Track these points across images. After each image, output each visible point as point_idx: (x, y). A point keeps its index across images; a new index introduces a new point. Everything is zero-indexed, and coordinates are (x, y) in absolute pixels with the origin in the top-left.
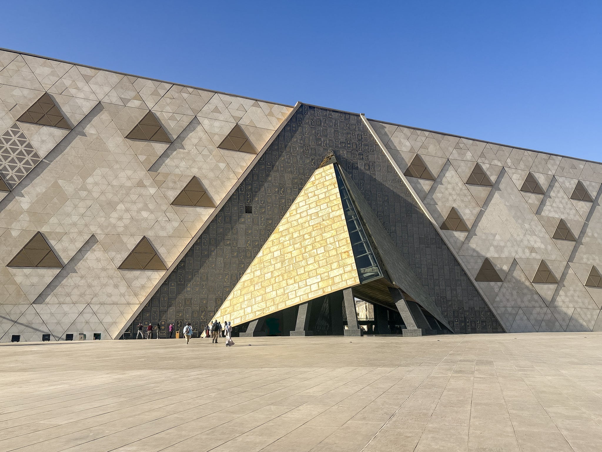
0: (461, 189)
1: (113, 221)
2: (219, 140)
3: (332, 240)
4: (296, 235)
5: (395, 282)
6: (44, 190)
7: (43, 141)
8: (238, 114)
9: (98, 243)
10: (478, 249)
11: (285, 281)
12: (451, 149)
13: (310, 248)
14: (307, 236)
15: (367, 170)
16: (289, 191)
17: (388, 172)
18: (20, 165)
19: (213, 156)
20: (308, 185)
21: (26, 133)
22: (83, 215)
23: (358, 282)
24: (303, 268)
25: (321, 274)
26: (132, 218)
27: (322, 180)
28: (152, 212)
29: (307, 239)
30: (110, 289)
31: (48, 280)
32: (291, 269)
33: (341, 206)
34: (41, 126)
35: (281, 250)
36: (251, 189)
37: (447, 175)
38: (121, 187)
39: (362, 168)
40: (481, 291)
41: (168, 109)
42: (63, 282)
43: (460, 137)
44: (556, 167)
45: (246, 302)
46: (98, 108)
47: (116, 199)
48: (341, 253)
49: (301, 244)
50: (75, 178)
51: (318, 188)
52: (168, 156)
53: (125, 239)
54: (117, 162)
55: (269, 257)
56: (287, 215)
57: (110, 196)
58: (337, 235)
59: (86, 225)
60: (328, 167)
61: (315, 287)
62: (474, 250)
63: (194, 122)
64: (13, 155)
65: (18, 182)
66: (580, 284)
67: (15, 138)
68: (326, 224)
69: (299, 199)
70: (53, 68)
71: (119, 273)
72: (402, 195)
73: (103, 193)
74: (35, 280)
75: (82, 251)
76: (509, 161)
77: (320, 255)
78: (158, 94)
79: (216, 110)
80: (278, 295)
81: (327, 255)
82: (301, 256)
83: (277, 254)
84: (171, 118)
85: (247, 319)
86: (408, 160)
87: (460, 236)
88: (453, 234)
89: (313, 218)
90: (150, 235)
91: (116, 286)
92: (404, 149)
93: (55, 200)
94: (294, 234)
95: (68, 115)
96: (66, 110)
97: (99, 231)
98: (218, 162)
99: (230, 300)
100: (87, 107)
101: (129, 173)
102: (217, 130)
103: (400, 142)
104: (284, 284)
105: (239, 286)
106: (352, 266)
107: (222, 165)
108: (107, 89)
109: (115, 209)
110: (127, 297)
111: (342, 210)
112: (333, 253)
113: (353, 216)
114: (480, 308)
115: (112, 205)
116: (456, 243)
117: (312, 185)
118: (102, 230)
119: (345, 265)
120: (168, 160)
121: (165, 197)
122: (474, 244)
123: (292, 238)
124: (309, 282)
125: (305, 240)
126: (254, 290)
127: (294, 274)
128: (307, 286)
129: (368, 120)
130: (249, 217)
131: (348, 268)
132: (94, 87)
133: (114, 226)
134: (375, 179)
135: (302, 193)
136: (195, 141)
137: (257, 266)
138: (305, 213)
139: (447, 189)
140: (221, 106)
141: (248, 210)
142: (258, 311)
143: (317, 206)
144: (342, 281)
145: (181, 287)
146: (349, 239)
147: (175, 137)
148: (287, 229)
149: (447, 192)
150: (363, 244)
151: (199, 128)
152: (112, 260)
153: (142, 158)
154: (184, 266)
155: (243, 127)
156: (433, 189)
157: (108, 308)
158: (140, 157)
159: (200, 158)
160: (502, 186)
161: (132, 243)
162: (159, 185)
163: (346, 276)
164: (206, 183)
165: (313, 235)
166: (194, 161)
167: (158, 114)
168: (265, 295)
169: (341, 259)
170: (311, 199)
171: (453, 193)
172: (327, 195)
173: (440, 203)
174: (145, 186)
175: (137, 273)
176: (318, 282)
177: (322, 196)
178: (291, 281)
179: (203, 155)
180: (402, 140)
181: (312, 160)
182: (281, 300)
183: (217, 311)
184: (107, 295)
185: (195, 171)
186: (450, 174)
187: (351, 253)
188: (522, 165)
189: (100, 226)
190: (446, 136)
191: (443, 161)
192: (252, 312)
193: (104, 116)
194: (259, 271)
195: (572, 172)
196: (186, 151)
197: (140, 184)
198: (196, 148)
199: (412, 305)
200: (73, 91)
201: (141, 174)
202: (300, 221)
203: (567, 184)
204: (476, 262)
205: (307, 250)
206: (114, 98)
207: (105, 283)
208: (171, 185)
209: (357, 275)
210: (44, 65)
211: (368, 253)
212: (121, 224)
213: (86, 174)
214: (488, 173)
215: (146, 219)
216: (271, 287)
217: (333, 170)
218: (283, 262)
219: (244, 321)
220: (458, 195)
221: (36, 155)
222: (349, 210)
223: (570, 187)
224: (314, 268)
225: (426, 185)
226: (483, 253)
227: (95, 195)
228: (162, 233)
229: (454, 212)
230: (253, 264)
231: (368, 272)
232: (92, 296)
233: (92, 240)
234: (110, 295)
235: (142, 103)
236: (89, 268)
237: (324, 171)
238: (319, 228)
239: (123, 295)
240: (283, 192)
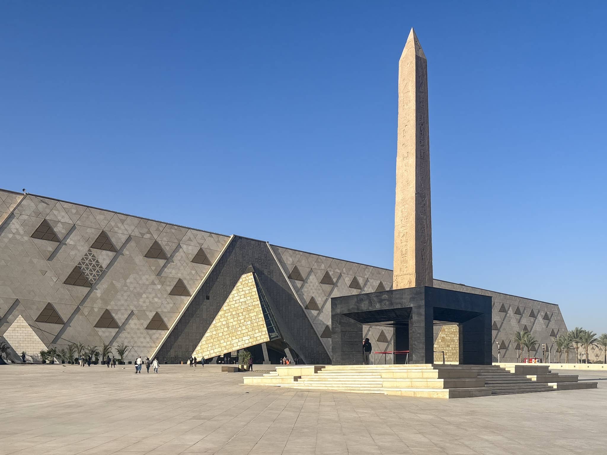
0: (317, 286)
1: (141, 303)
2: (191, 257)
3: (254, 318)
4: (234, 313)
5: (285, 340)
6: (107, 287)
7: (104, 259)
8: (201, 241)
9: (135, 315)
10: (323, 320)
11: (231, 338)
12: (313, 263)
13: (243, 321)
14: (240, 314)
15: (269, 275)
16: (228, 287)
17: (280, 276)
18: (94, 273)
19: (189, 267)
20: (238, 284)
21: (95, 255)
22: (126, 300)
23: (269, 340)
24: (240, 331)
25: (250, 335)
26: (150, 302)
27: (247, 282)
28: (159, 298)
29: (241, 316)
30: (142, 340)
31: (114, 334)
32: (234, 332)
33: (258, 299)
34: (102, 250)
35: (226, 320)
36: (209, 286)
37: (310, 278)
38: (143, 284)
39: (267, 274)
40: (323, 343)
41: (165, 239)
42: (120, 335)
43: (319, 255)
44: (369, 273)
45: (210, 348)
46: (129, 239)
47: (141, 291)
48: (260, 325)
49: (237, 318)
50: (120, 280)
51: (245, 287)
52: (166, 267)
53: (148, 313)
54: (141, 270)
55: (220, 324)
56: (228, 301)
57: (138, 289)
58: (257, 315)
59: (128, 306)
60: (249, 274)
61: (247, 342)
62: (321, 321)
63: (179, 247)
64: (90, 267)
65: (94, 282)
66: (374, 340)
67: (90, 257)
68: (251, 309)
69: (234, 292)
70: (104, 215)
71: (145, 331)
72: (286, 290)
73: (135, 288)
74: (107, 334)
75: (127, 319)
76: (344, 269)
77: (249, 325)
78: (159, 230)
79: (190, 239)
80: (228, 344)
81: (253, 325)
82: (238, 325)
83: (224, 323)
84: (166, 245)
85: (212, 356)
86: (291, 269)
87: (315, 313)
88: (311, 312)
89: (243, 304)
90: (159, 310)
91: (145, 338)
92: (289, 263)
93: (112, 292)
94: (233, 312)
95: (115, 244)
96: (113, 240)
97: (135, 309)
98: (191, 270)
99: (201, 346)
100: (124, 238)
101: (147, 276)
102: (190, 252)
103: (287, 259)
104: (230, 339)
105: (204, 339)
106: (266, 332)
107: (193, 272)
108: (133, 227)
109: (141, 297)
110: (150, 343)
111: (259, 301)
112: (255, 324)
113: (264, 305)
114: (322, 352)
115: (140, 295)
116: (312, 316)
117: (241, 284)
118: (136, 308)
119: (262, 332)
120: (166, 269)
121: (166, 290)
122: (321, 318)
123: (232, 315)
124: (244, 338)
125: (239, 316)
126: (214, 342)
127: (235, 334)
128: (243, 341)
129: (270, 245)
130: (208, 301)
131: (264, 333)
132: (126, 226)
133: (142, 307)
134: (273, 280)
135: (235, 288)
136: (179, 258)
137: (213, 328)
138: (238, 301)
139: (310, 286)
140: (192, 237)
141: (208, 298)
142: (218, 352)
143: (245, 297)
144: (261, 339)
145: (176, 338)
146: (263, 318)
147: (169, 256)
148: (229, 309)
149: (310, 288)
150: (270, 321)
151: (181, 250)
152: (142, 324)
153: (153, 268)
154: (177, 328)
155: (204, 249)
156: (302, 286)
157: (142, 349)
158: (152, 267)
159: (182, 268)
160: (339, 284)
161: (151, 315)
162: (162, 283)
163: (262, 337)
164: (185, 282)
165: (244, 314)
166: (179, 270)
167: (160, 242)
168: (220, 344)
169: (260, 328)
170: (241, 293)
171: (313, 288)
172: (250, 291)
173: (305, 294)
174: (155, 284)
175: (154, 331)
176: (249, 339)
177: (247, 292)
178: (234, 338)
179: (183, 266)
180: (288, 257)
181: (241, 269)
182: (230, 347)
183: (194, 351)
184: (141, 342)
185: (179, 276)
186: (312, 278)
187: (265, 325)
188: (351, 272)
189: (135, 306)
190: (311, 255)
191: (308, 270)
192: (214, 353)
193: (132, 244)
194: (215, 331)
195: (378, 276)
196: (175, 264)
197: (153, 283)
198: (180, 262)
199: (291, 351)
200: (116, 229)
201: (153, 277)
202: (236, 305)
203: (374, 283)
204: (322, 327)
205: (241, 322)
206: (136, 233)
207: (139, 336)
208: (168, 283)
209: (268, 336)
210: (100, 214)
211: (273, 325)
212: (145, 305)
213: (126, 277)
214: (332, 277)
215: (157, 303)
216: (223, 340)
217: (252, 277)
218: (228, 327)
219: (210, 357)
220: (316, 289)
221: (101, 267)
222: (262, 302)
223: (376, 285)
224: (246, 332)
225: (299, 284)
226: (325, 323)
227: (131, 289)
228: (165, 310)
229: (312, 299)
230: (211, 327)
231: (273, 335)
232: (134, 343)
233: (132, 313)
234: (142, 343)
235: (151, 236)
236: (131, 328)
237: (247, 276)
238: (247, 310)
239: (148, 343)
240: (226, 287)
